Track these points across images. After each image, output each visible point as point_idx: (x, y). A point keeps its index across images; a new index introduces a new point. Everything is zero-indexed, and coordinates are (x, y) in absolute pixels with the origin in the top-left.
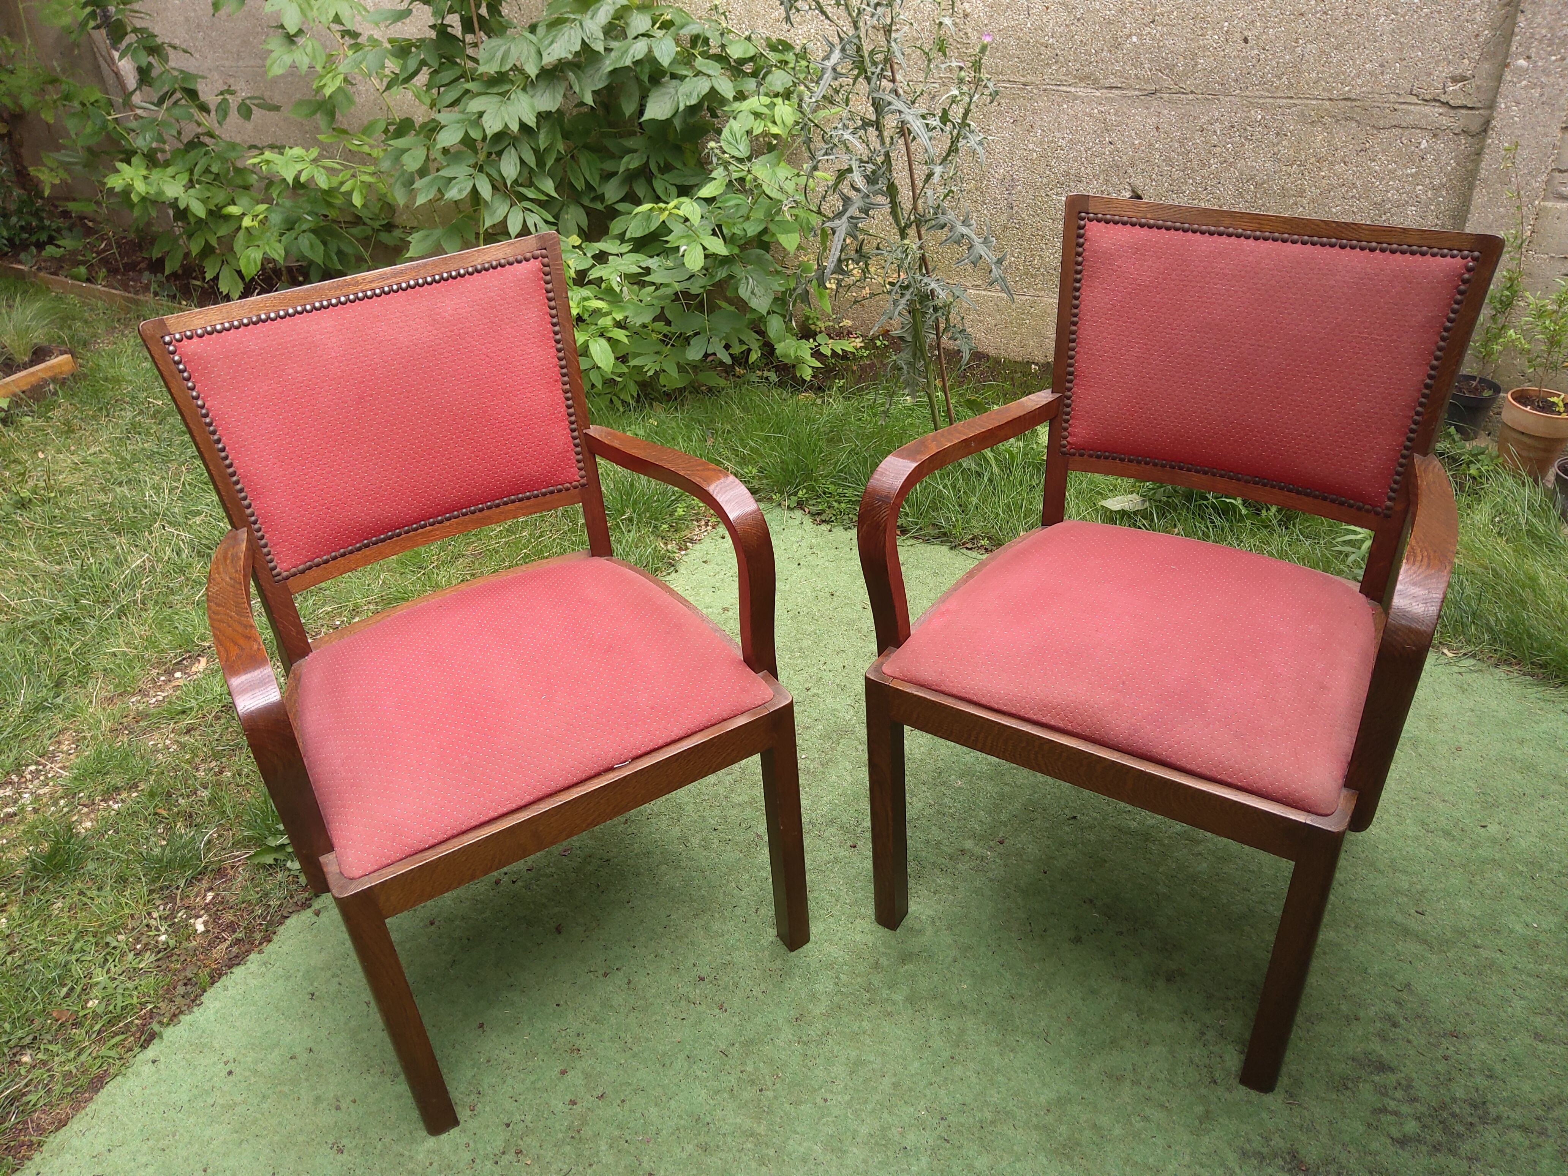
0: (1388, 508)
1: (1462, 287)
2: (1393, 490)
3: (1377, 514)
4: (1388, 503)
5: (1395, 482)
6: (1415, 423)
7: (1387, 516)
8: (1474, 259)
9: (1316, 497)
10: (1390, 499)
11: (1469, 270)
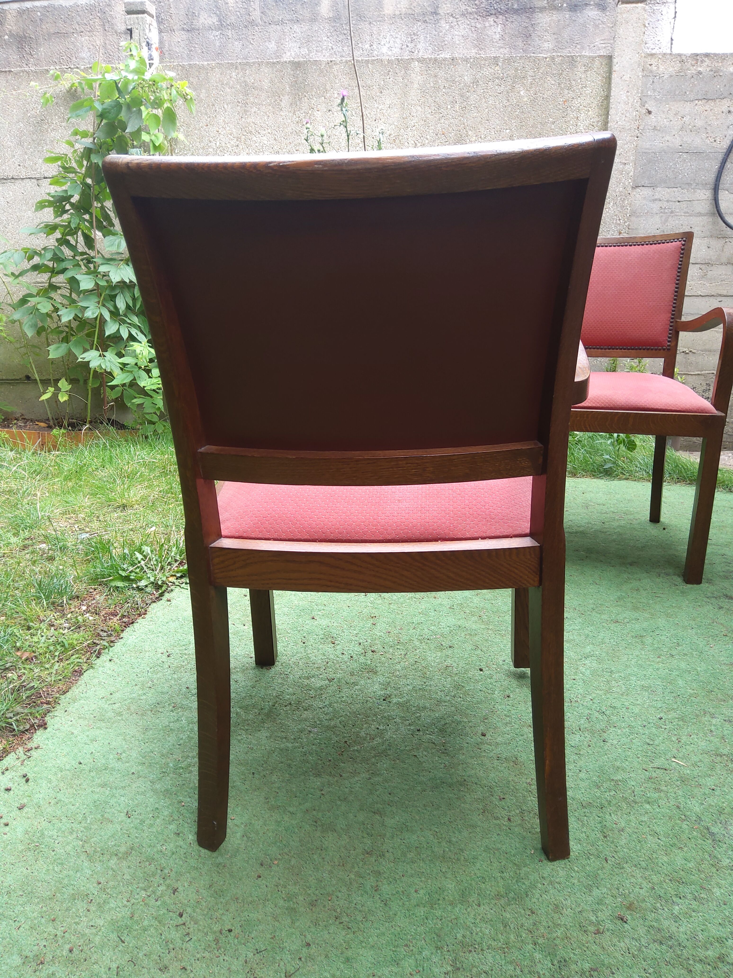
0: (669, 346)
1: (682, 252)
2: (669, 338)
3: (664, 350)
4: (669, 344)
5: (670, 334)
6: (674, 307)
7: (668, 350)
8: (684, 241)
9: (636, 349)
10: (669, 342)
11: (683, 245)
